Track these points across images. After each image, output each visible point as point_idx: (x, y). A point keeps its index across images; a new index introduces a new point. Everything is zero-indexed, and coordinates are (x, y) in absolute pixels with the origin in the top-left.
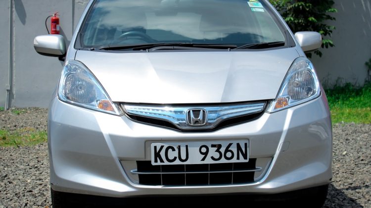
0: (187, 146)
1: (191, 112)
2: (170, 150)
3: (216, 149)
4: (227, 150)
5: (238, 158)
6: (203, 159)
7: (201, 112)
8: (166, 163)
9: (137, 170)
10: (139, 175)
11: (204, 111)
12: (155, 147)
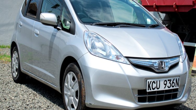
0: (160, 81)
1: (160, 62)
2: (154, 83)
3: (169, 82)
4: (173, 83)
5: (176, 87)
6: (165, 88)
7: (163, 62)
8: (152, 90)
9: (137, 95)
10: (138, 97)
11: (164, 62)
12: (148, 82)
